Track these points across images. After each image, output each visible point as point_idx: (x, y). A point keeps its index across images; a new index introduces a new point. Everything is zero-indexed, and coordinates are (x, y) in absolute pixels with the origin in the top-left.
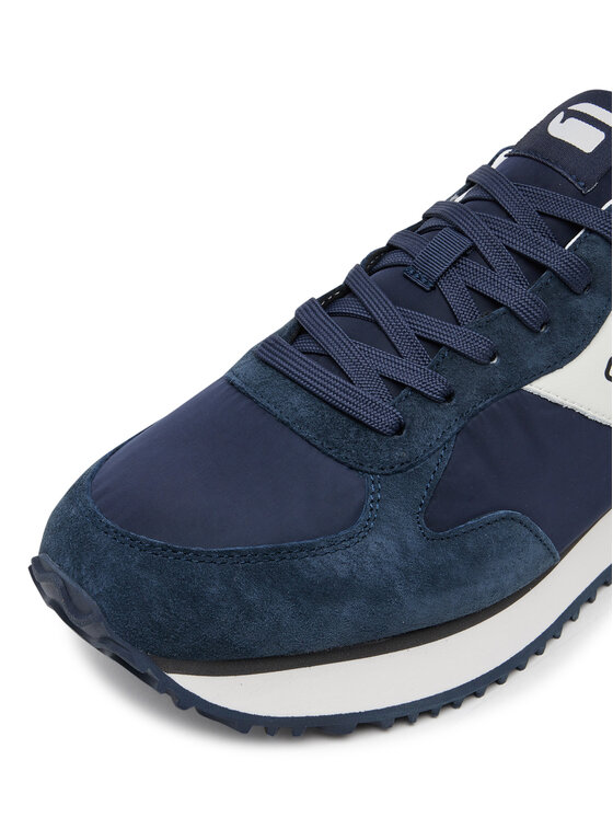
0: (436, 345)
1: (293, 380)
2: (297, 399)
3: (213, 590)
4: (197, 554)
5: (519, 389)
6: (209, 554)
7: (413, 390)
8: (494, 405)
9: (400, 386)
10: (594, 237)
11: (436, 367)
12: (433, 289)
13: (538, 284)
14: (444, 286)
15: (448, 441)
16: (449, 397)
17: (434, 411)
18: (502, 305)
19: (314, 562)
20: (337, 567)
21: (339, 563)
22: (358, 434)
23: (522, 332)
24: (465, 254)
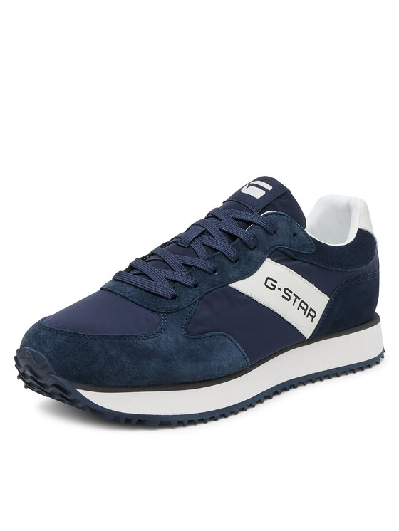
0: (190, 267)
1: (128, 284)
2: (130, 289)
3: (96, 349)
4: (89, 336)
5: (227, 285)
6: (94, 336)
7: (180, 283)
8: (216, 291)
9: (174, 282)
10: (257, 226)
11: (190, 274)
12: (188, 247)
13: (234, 243)
14: (193, 245)
15: (195, 302)
16: (196, 286)
17: (188, 291)
18: (219, 251)
19: (138, 342)
20: (149, 345)
21: (149, 343)
22: (156, 299)
23: (227, 262)
24: (202, 233)
